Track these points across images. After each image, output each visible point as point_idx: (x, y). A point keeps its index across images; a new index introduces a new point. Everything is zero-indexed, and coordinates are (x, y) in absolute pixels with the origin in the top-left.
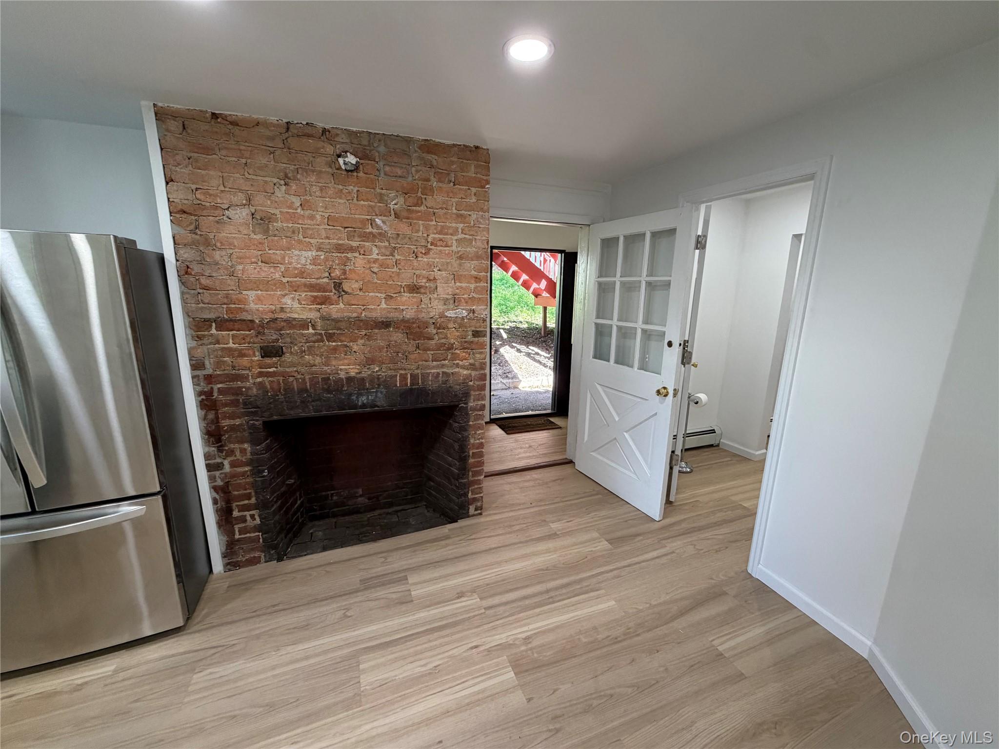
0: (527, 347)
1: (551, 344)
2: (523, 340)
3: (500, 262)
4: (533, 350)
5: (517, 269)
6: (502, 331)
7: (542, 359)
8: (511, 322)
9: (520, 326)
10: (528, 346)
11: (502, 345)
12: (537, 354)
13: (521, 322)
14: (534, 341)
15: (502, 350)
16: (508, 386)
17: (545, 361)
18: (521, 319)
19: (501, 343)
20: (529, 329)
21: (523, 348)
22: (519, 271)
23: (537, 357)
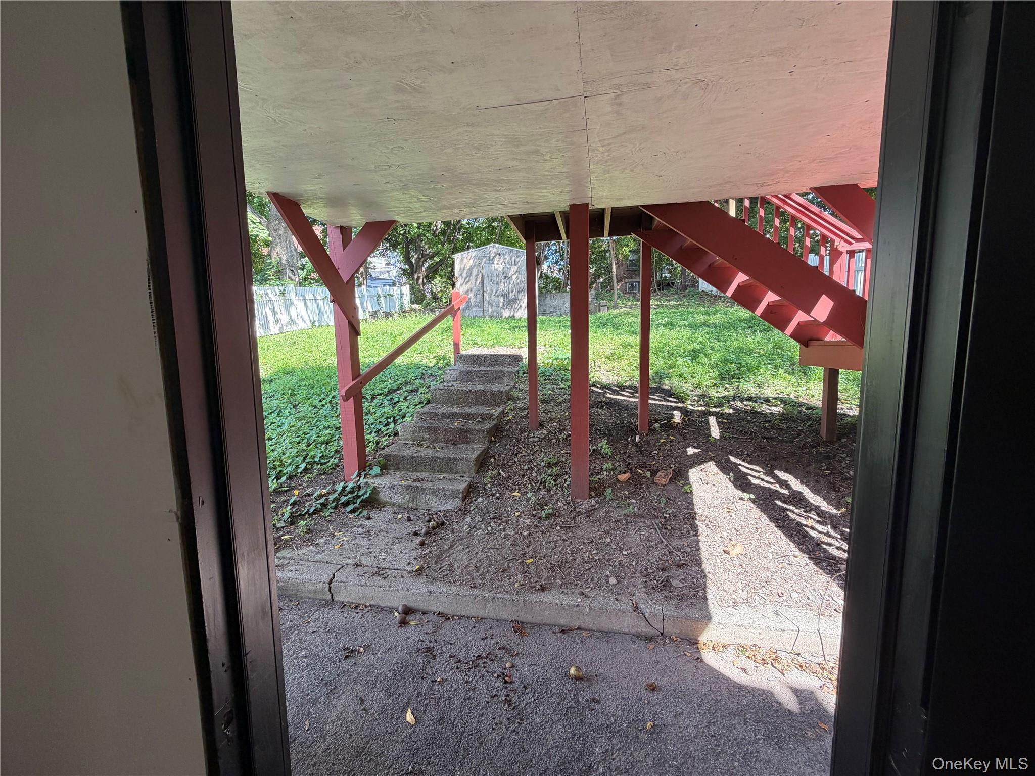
0: (770, 473)
1: (848, 467)
2: (762, 449)
3: (705, 266)
4: (784, 484)
5: (778, 298)
6: (712, 420)
7: (810, 522)
8: (742, 400)
9: (765, 408)
10: (773, 468)
11: (699, 460)
12: (797, 499)
13: (767, 400)
14: (793, 454)
15: (694, 474)
16: (659, 626)
17: (818, 530)
18: (768, 392)
19: (696, 451)
20: (783, 417)
21: (757, 476)
22: (785, 302)
23: (795, 514)
